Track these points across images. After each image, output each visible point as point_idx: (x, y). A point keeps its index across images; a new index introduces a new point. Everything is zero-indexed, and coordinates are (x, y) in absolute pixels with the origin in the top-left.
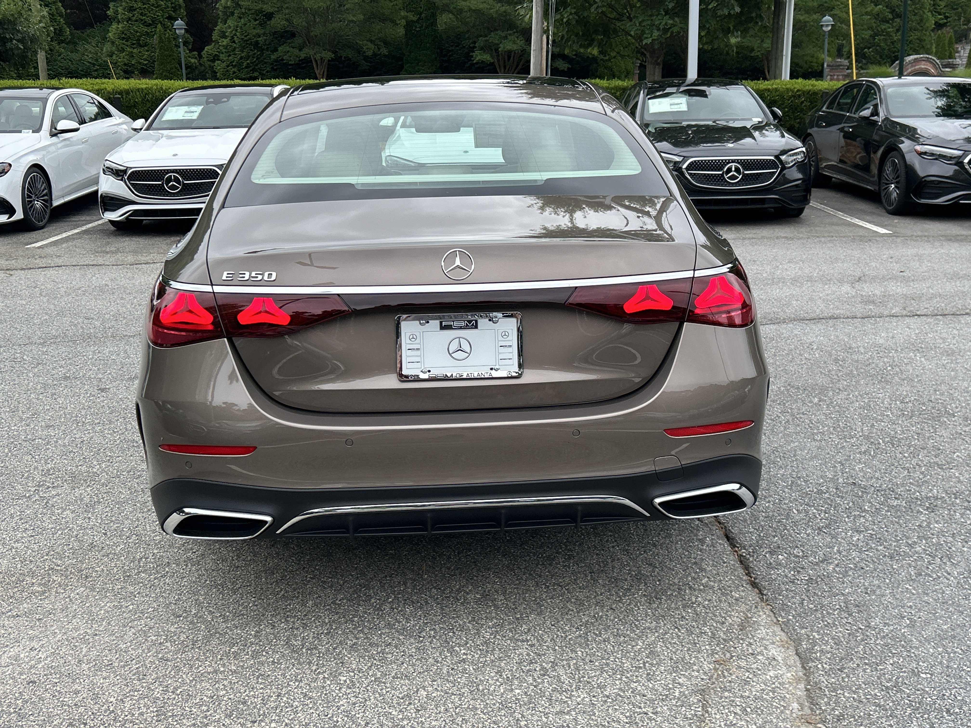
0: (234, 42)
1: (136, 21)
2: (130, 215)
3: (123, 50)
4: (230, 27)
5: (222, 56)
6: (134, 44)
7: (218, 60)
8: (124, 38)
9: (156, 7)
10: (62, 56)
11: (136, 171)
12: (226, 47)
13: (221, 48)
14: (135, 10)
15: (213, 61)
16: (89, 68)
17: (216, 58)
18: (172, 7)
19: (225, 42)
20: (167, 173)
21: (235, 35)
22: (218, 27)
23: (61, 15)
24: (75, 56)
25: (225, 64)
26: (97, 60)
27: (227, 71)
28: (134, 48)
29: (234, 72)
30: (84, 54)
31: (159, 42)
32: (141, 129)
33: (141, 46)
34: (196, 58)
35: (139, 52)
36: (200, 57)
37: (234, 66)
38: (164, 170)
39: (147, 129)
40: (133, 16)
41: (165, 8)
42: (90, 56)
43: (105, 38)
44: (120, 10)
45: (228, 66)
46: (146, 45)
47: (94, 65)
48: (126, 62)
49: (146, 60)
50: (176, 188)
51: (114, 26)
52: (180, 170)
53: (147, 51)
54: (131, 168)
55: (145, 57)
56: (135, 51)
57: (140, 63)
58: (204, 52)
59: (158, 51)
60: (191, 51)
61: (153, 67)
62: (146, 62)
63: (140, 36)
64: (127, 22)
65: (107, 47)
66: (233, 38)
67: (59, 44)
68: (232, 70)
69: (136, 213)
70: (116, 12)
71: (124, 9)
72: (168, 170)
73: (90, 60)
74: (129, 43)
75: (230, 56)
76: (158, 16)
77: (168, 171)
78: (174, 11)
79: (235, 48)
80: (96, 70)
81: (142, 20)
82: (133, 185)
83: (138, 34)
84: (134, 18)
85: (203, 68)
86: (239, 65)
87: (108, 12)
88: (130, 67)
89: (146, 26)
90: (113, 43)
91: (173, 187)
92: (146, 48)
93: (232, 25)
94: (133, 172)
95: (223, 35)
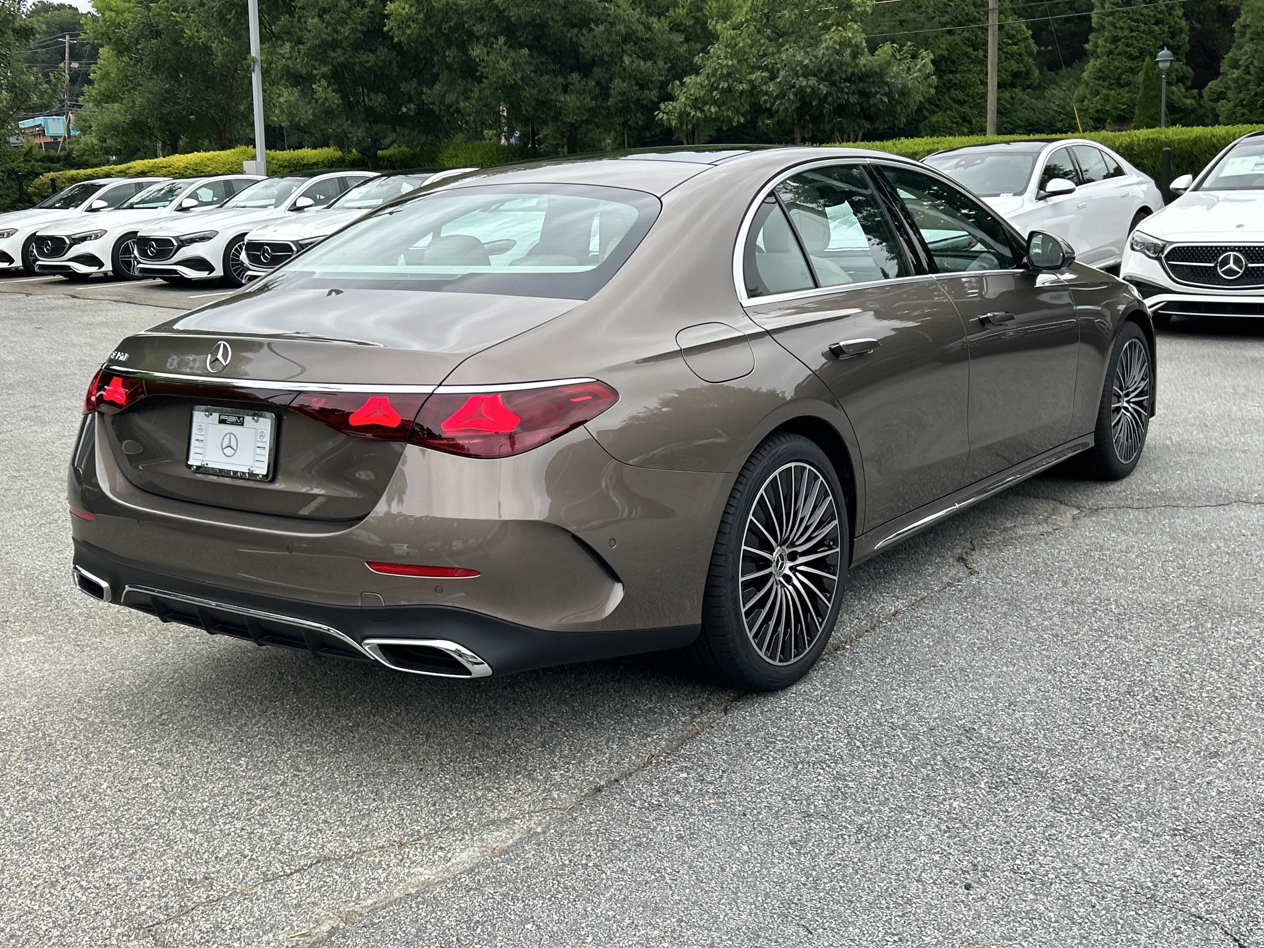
0: (1249, 73)
1: (1119, 54)
2: (1160, 309)
3: (1097, 93)
4: (1246, 53)
5: (1230, 94)
6: (1112, 84)
7: (1224, 98)
8: (1100, 77)
9: (1148, 35)
10: (1025, 105)
11: (1179, 248)
12: (1236, 81)
13: (1230, 82)
14: (1119, 40)
15: (1216, 101)
16: (1053, 117)
17: (1221, 96)
18: (1171, 32)
19: (1236, 73)
20: (1224, 252)
21: (1252, 63)
22: (1230, 54)
23: (1030, 54)
24: (1040, 104)
25: (1231, 104)
26: (1064, 108)
27: (1234, 113)
28: (1111, 90)
29: (1243, 114)
30: (1050, 101)
31: (1145, 80)
32: (1186, 189)
33: (1122, 86)
34: (1195, 98)
35: (1118, 94)
36: (1201, 95)
37: (1244, 106)
38: (1221, 247)
39: (1196, 189)
40: (1117, 48)
41: (1160, 34)
42: (1057, 103)
43: (1079, 80)
44: (1100, 42)
45: (1235, 107)
46: (1128, 84)
47: (1060, 113)
48: (1099, 107)
49: (1124, 104)
50: (1235, 273)
51: (1092, 62)
52: (1244, 247)
53: (1129, 92)
54: (1172, 243)
55: (1124, 100)
56: (1112, 92)
57: (1116, 108)
58: (1206, 89)
59: (1141, 91)
60: (1188, 89)
61: (1133, 113)
62: (1123, 107)
63: (1122, 74)
64: (1108, 56)
65: (1081, 90)
66: (1248, 67)
67: (1024, 89)
68: (1240, 110)
69: (1170, 305)
70: (1096, 46)
71: (1106, 41)
72: (1226, 247)
73: (1056, 108)
74: (1106, 84)
75: (1240, 92)
76: (1148, 45)
77: (1225, 249)
78: (1171, 38)
79: (1249, 81)
80: (1062, 121)
81: (1126, 52)
82: (1171, 266)
83: (1119, 71)
84: (1117, 51)
85: (1204, 110)
86: (1251, 106)
87: (1086, 46)
88: (1103, 113)
89: (1131, 59)
90: (1087, 84)
91: (1231, 272)
92: (1127, 88)
93: (1249, 50)
94: (1174, 249)
95: (1235, 64)
